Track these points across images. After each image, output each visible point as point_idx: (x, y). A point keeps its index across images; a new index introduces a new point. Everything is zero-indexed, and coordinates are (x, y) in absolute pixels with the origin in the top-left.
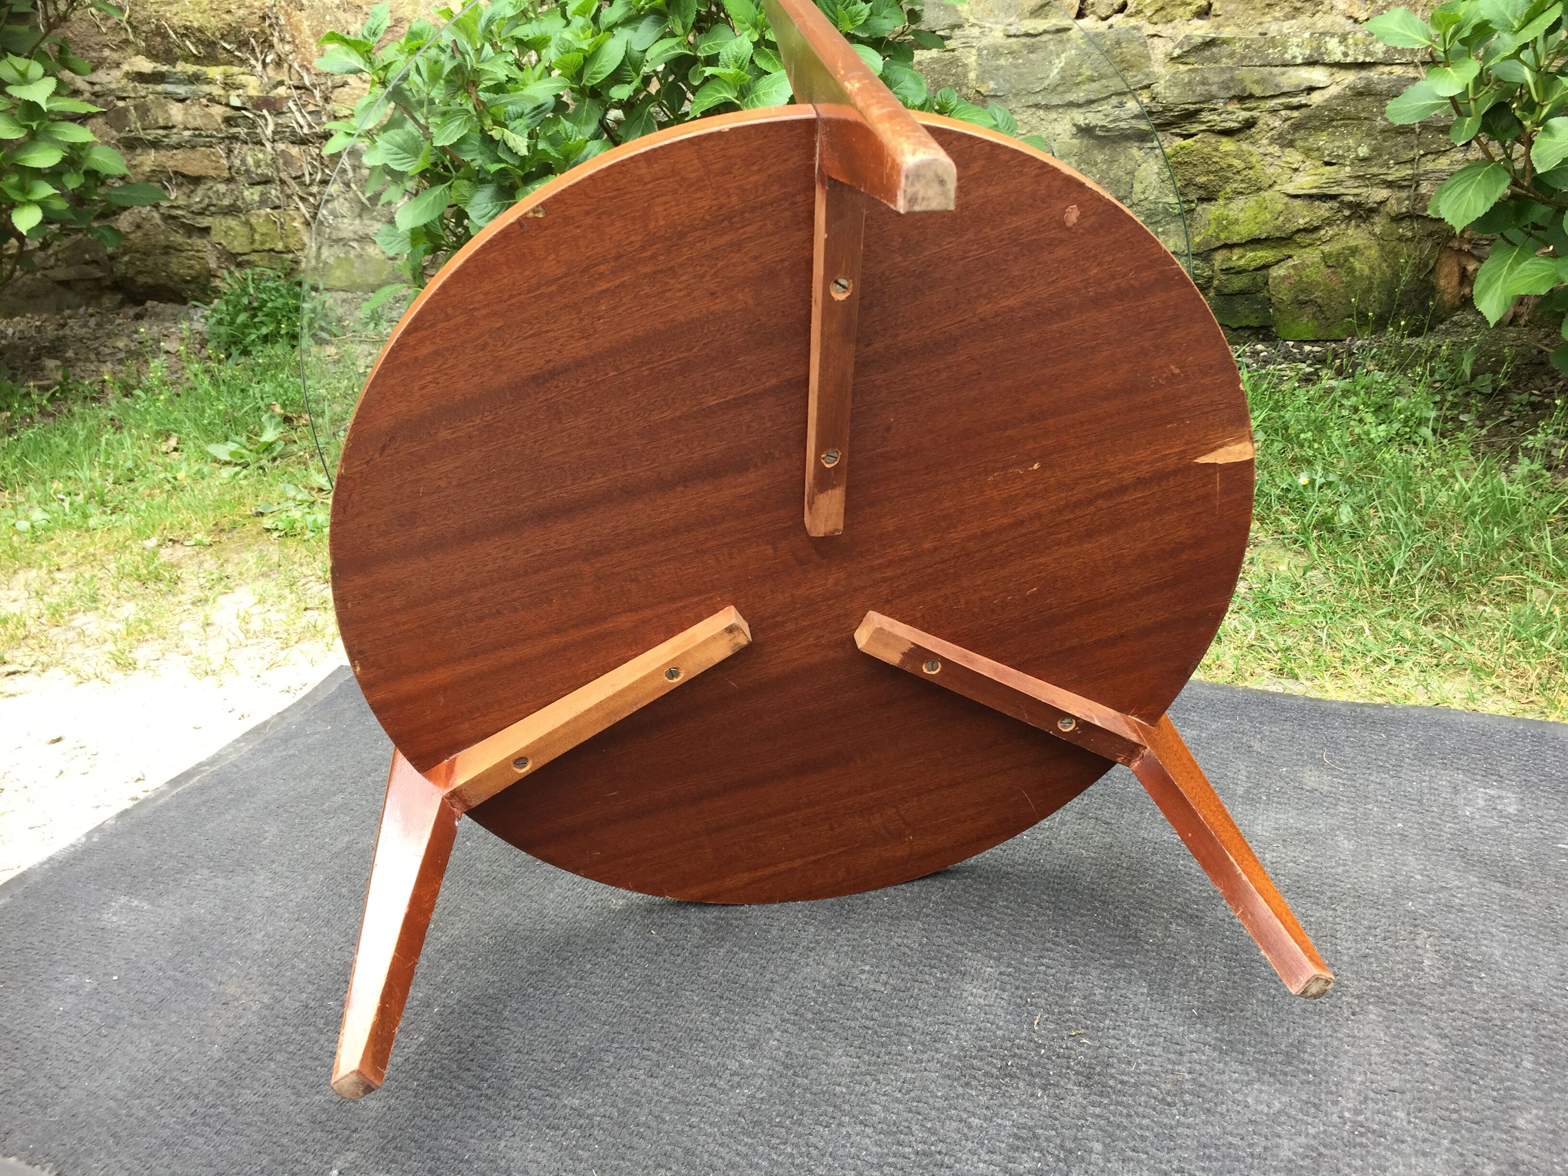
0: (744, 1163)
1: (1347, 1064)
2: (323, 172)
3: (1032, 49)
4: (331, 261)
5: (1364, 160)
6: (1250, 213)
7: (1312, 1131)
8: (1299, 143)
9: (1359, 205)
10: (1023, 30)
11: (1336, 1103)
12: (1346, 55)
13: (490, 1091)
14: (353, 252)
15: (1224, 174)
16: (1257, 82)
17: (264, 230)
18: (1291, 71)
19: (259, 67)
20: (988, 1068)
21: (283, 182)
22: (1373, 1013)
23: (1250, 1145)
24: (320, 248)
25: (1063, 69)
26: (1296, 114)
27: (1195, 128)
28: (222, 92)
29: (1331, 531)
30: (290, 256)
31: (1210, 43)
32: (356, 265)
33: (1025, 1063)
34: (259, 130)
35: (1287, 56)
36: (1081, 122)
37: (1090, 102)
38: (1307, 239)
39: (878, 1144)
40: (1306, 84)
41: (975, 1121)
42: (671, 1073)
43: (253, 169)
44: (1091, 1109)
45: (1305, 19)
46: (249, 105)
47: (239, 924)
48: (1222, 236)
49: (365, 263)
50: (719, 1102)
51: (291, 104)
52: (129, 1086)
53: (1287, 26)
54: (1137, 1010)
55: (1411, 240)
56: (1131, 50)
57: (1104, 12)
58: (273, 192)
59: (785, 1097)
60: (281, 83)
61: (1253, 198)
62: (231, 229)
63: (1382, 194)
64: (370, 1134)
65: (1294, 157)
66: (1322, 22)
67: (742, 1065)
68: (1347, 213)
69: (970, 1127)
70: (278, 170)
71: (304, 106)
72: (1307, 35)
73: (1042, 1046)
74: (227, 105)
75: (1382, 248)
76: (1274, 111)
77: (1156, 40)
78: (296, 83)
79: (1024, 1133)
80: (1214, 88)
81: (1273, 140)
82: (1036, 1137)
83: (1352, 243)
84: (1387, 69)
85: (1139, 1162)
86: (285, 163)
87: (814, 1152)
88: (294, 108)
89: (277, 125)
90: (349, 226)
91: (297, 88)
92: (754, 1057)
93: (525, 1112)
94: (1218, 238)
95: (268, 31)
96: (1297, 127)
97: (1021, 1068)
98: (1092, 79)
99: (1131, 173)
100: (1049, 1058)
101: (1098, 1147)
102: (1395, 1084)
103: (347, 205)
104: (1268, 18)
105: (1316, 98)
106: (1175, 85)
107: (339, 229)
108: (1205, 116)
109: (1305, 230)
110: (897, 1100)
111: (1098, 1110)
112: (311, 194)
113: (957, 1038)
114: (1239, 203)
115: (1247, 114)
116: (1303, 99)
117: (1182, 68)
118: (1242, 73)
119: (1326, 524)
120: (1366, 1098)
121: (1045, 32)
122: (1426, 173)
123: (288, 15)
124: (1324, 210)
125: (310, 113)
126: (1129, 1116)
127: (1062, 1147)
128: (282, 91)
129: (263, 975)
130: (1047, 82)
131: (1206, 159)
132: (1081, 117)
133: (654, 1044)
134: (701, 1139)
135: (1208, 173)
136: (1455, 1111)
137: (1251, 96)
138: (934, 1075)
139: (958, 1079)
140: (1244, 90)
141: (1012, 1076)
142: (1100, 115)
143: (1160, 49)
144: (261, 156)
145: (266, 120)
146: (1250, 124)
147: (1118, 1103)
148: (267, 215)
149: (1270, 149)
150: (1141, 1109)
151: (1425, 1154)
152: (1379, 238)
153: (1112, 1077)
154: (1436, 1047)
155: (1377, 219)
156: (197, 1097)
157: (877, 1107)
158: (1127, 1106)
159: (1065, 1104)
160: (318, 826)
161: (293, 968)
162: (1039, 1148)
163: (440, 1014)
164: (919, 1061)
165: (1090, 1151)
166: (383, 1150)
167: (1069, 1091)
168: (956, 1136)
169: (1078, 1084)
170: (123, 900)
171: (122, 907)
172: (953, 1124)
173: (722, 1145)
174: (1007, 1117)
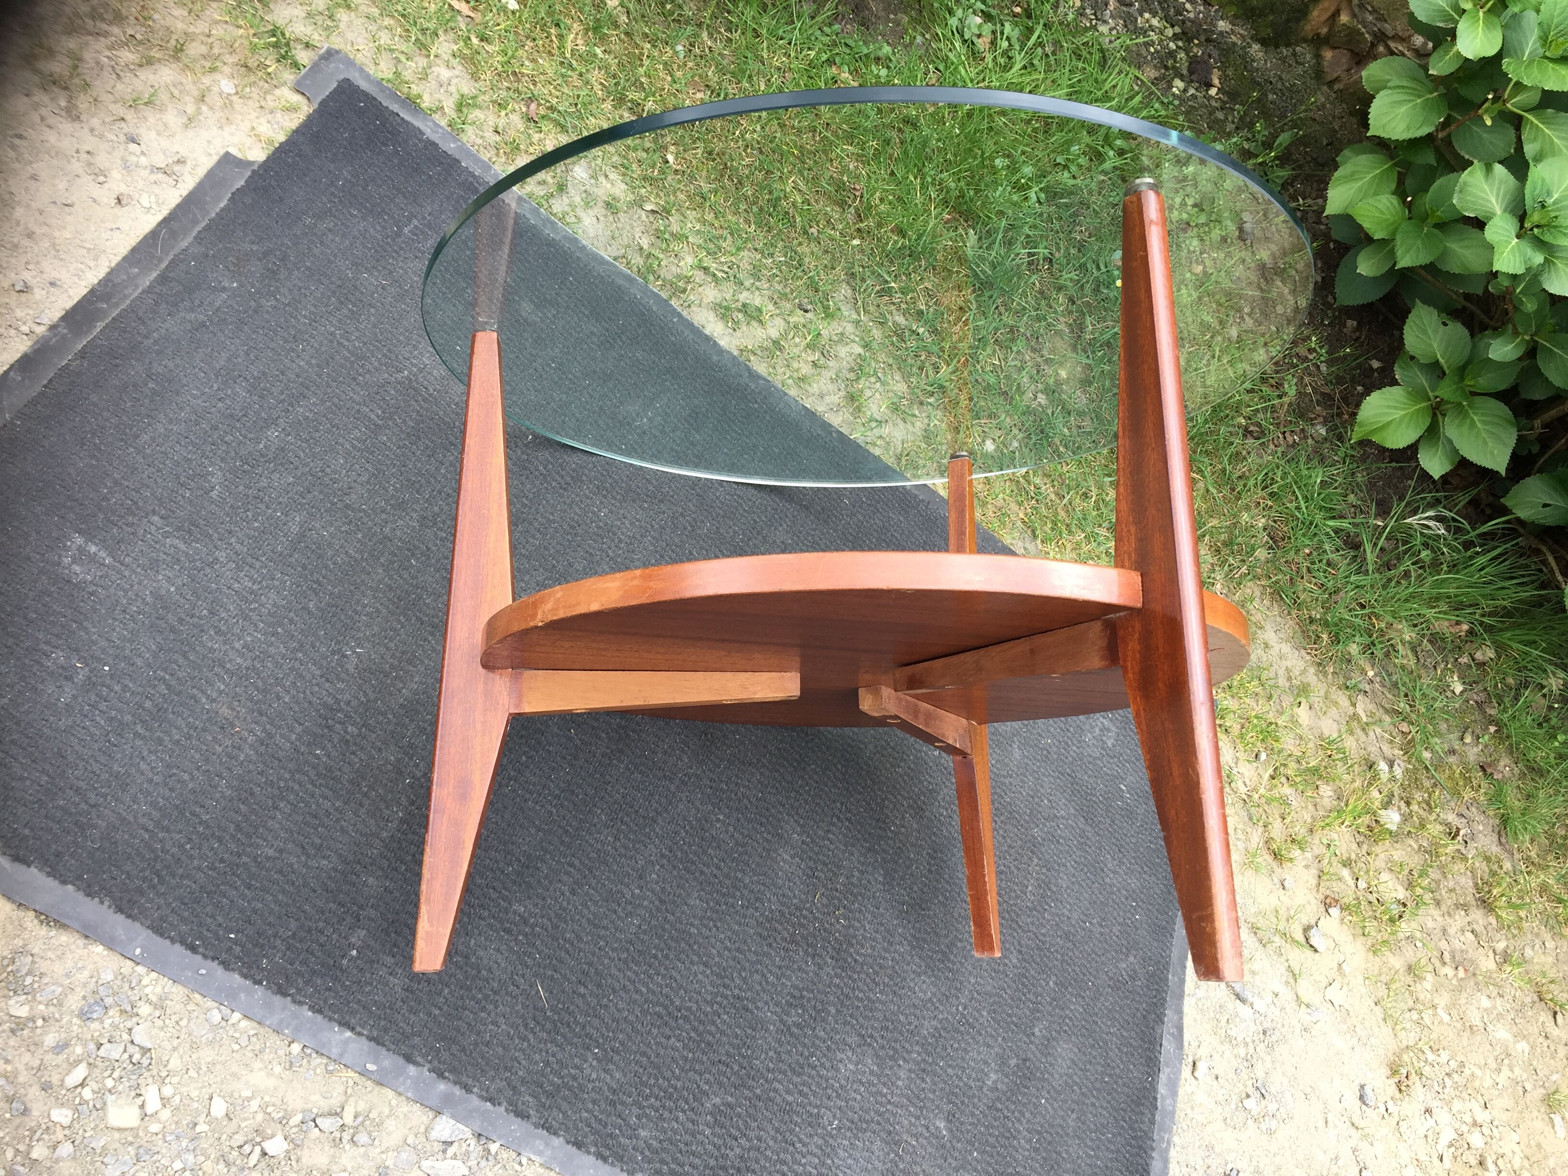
0: (631, 987)
7: (941, 1016)
11: (957, 998)
20: (785, 933)
23: (910, 1024)
33: (806, 933)
39: (712, 984)
41: (771, 978)
42: (587, 894)
44: (835, 980)
47: (215, 621)
50: (618, 929)
52: (156, 814)
54: (874, 897)
59: (660, 931)
64: (373, 913)
67: (633, 895)
69: (767, 982)
73: (817, 919)
79: (797, 993)
82: (802, 997)
85: (853, 1026)
87: (674, 985)
92: (641, 888)
97: (803, 937)
100: (819, 931)
101: (833, 1010)
102: (989, 988)
110: (727, 948)
111: (838, 981)
113: (770, 900)
120: (972, 998)
126: (853, 989)
127: (815, 1008)
129: (251, 698)
134: (606, 961)
136: (1010, 1016)
138: (752, 931)
139: (764, 939)
141: (797, 944)
147: (850, 977)
150: (860, 984)
151: (989, 1046)
153: (851, 955)
154: (1015, 961)
156: (220, 840)
157: (714, 952)
158: (854, 981)
159: (822, 974)
160: (264, 483)
161: (279, 698)
162: (802, 1007)
163: (411, 785)
164: (744, 916)
165: (829, 1013)
166: (387, 932)
167: (826, 963)
168: (759, 988)
169: (832, 958)
170: (79, 540)
171: (81, 550)
172: (757, 977)
173: (619, 970)
174: (789, 978)
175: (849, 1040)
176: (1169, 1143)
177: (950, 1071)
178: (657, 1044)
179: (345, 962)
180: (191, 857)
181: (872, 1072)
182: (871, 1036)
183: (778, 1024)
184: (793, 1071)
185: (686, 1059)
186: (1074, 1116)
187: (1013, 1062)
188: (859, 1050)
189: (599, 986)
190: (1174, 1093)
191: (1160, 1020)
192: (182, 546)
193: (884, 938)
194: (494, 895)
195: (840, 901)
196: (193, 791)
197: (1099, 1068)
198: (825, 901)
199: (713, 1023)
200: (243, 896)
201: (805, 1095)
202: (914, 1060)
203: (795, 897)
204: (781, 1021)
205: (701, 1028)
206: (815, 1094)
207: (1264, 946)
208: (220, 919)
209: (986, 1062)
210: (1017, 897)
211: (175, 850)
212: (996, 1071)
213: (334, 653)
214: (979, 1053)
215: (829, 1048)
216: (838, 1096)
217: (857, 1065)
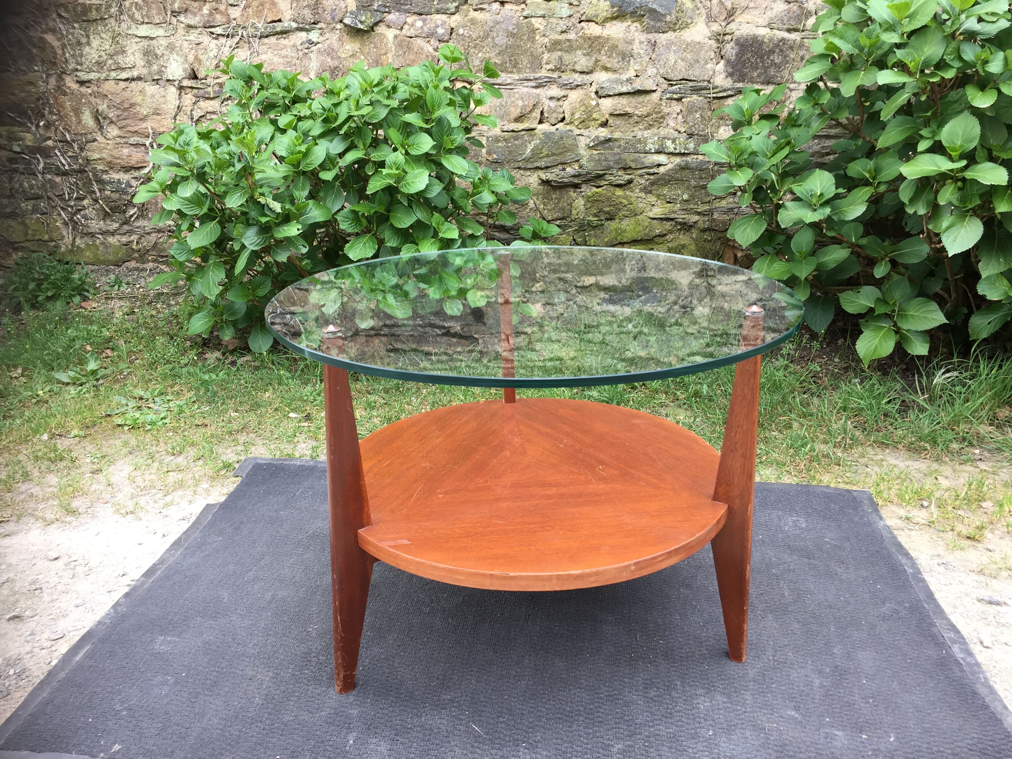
1: (766, 638)
2: (78, 192)
3: (516, 139)
4: (83, 246)
5: (686, 201)
6: (632, 227)
8: (654, 192)
9: (685, 223)
10: (511, 129)
12: (675, 149)
13: (406, 698)
14: (98, 241)
15: (618, 207)
16: (632, 161)
17: (35, 228)
18: (649, 156)
19: (34, 129)
20: (625, 659)
21: (49, 198)
22: (770, 617)
24: (74, 239)
25: (532, 150)
26: (652, 177)
27: (603, 183)
28: (6, 142)
29: (700, 397)
30: (53, 243)
31: (609, 140)
32: (101, 249)
33: (639, 654)
34: (33, 166)
35: (647, 149)
36: (544, 177)
37: (547, 168)
38: (661, 240)
39: (589, 695)
40: (657, 163)
41: (626, 680)
42: (487, 680)
43: (28, 190)
44: (672, 669)
45: (655, 130)
46: (26, 151)
47: (236, 641)
48: (619, 238)
49: (106, 247)
50: (513, 688)
51: (57, 151)
52: (223, 722)
53: (646, 133)
54: (678, 626)
55: (711, 241)
56: (568, 142)
57: (554, 121)
58: (42, 204)
59: (542, 682)
60: (49, 138)
61: (633, 219)
62: (11, 227)
63: (696, 218)
64: (358, 724)
65: (652, 199)
66: (663, 132)
67: (517, 672)
68: (679, 227)
69: (625, 683)
70: (46, 191)
71: (66, 153)
72: (656, 138)
73: (643, 646)
74: (11, 151)
75: (697, 245)
76: (641, 176)
77: (580, 137)
78: (60, 138)
79: (648, 682)
80: (611, 163)
81: (641, 190)
82: (653, 682)
83: (682, 243)
84: (695, 157)
85: (697, 686)
86: (51, 187)
87: (563, 702)
88: (59, 154)
89: (45, 163)
90: (96, 225)
91: (60, 141)
92: (521, 668)
93: (427, 704)
94: (616, 239)
95: (41, 107)
96: (653, 184)
97: (638, 656)
98: (548, 156)
99: (570, 205)
100: (648, 651)
101: (679, 683)
102: (786, 643)
103: (94, 212)
104: (636, 129)
105: (662, 170)
106: (592, 161)
107: (89, 227)
108: (607, 177)
109: (659, 236)
110: (590, 677)
111: (674, 669)
112: (69, 206)
113: (607, 648)
114: (626, 222)
115: (628, 177)
116: (655, 170)
117: (595, 152)
118: (625, 156)
119: (697, 394)
121: (523, 130)
122: (716, 208)
123: (56, 98)
124: (668, 225)
125: (69, 157)
126: (687, 669)
127: (665, 685)
128: (50, 143)
129: (263, 663)
130: (524, 156)
131: (609, 199)
132: (544, 176)
134: (512, 704)
135: (610, 206)
137: (630, 168)
138: (603, 665)
139: (613, 665)
140: (626, 164)
141: (636, 660)
142: (554, 175)
143: (583, 142)
144: (34, 182)
145: (38, 160)
146: (630, 182)
148: (38, 218)
149: (640, 195)
152: (695, 240)
153: (676, 655)
154: (797, 626)
155: (693, 231)
156: (261, 722)
157: (582, 681)
158: (685, 666)
159: (660, 668)
160: (249, 589)
161: (277, 658)
162: (656, 687)
163: (363, 669)
164: (594, 660)
165: (676, 685)
166: (369, 729)
167: (661, 663)
168: (620, 687)
169: (664, 660)
170: (162, 638)
171: (163, 641)
172: (617, 683)
173: (522, 705)
174: (639, 677)
175: (698, 692)
176: (985, 678)
177: (782, 688)
178: (565, 731)
179: (347, 748)
180: (246, 733)
181: (725, 703)
182: (714, 686)
183: (643, 699)
184: (666, 717)
185: (589, 734)
186: (895, 683)
187: (828, 670)
188: (708, 695)
190: (970, 654)
191: (932, 624)
192: (213, 622)
193: (695, 641)
195: (655, 634)
196: (241, 708)
197: (900, 658)
198: (644, 637)
199: (599, 712)
200: (279, 740)
201: (682, 726)
202: (754, 690)
203: (623, 642)
205: (591, 716)
206: (688, 724)
207: (995, 578)
208: (269, 753)
209: (807, 676)
210: (780, 600)
211: (237, 733)
212: (818, 678)
213: (302, 632)
214: (798, 673)
215: (685, 700)
216: (706, 720)
217: (711, 702)
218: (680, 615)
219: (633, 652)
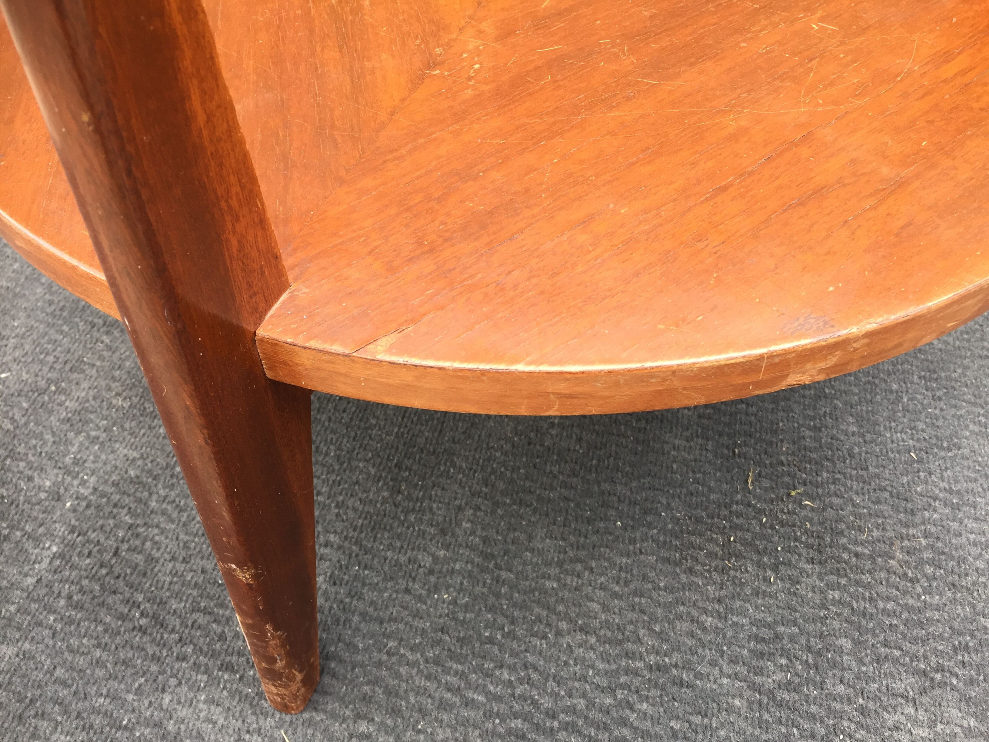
0: (457, 700)
13: (143, 621)
20: (711, 547)
33: (748, 536)
39: (605, 658)
41: (709, 621)
42: (356, 577)
44: (831, 594)
50: (417, 615)
54: (852, 456)
59: (492, 600)
67: (436, 559)
69: (704, 629)
73: (761, 512)
79: (765, 633)
82: (778, 637)
85: (896, 661)
87: (535, 676)
92: (447, 547)
93: (189, 650)
97: (745, 543)
100: (772, 527)
101: (846, 644)
110: (615, 595)
111: (837, 595)
113: (668, 507)
126: (871, 599)
127: (809, 649)
133: (332, 538)
134: (403, 670)
138: (653, 559)
139: (677, 564)
141: (739, 556)
147: (858, 583)
150: (882, 589)
153: (845, 549)
157: (595, 606)
158: (867, 586)
159: (801, 589)
162: (785, 653)
163: (74, 510)
164: (633, 541)
165: (840, 651)
167: (803, 571)
168: (690, 642)
169: (811, 561)
172: (684, 626)
173: (428, 677)
174: (742, 613)
175: (899, 686)
182: (940, 669)
183: (747, 694)
188: (925, 699)
189: (395, 712)
193: (896, 508)
194: (202, 619)
195: (792, 476)
198: (766, 484)
199: (624, 722)
203: (711, 490)
204: (753, 687)
215: (863, 711)
217: (932, 725)
218: (860, 420)
219: (735, 527)
